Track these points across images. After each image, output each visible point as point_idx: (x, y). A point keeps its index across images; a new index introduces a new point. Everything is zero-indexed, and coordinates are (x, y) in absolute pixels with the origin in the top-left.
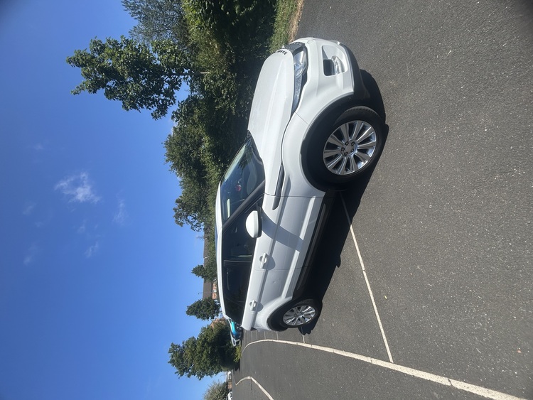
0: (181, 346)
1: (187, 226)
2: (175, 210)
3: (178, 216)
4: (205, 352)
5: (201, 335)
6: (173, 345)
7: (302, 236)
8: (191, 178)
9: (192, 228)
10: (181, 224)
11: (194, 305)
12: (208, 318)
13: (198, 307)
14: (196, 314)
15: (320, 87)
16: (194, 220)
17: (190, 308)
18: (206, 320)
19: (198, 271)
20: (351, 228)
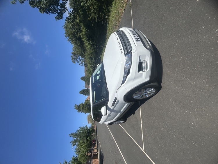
0: (79, 105)
1: (77, 63)
2: (72, 56)
3: (73, 59)
4: (87, 107)
5: (85, 102)
6: (76, 105)
7: (122, 111)
8: (77, 45)
9: (79, 64)
10: (75, 62)
11: (82, 91)
12: (87, 95)
13: (83, 91)
14: (83, 93)
15: (135, 78)
16: (80, 61)
17: (81, 91)
18: (87, 96)
19: (83, 78)
20: (140, 107)
